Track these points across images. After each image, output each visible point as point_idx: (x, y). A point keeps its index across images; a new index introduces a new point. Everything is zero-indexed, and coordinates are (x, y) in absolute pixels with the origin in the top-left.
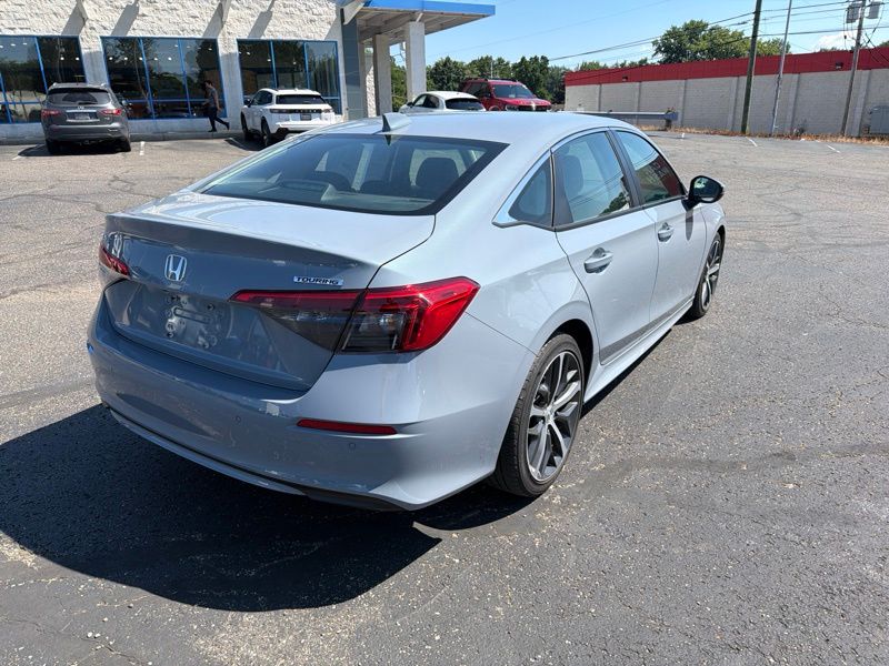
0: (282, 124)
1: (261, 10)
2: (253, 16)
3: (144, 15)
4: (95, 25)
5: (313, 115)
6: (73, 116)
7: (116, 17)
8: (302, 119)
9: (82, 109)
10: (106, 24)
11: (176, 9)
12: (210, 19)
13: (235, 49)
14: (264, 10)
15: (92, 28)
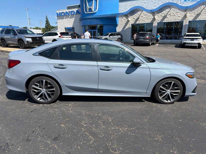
0: (184, 42)
1: (197, 13)
2: (195, 15)
3: (168, 17)
4: (157, 20)
5: (194, 39)
6: (140, 39)
7: (161, 18)
8: (191, 41)
9: (142, 37)
10: (159, 20)
11: (175, 15)
12: (183, 17)
13: (188, 23)
14: (198, 13)
15: (156, 21)
